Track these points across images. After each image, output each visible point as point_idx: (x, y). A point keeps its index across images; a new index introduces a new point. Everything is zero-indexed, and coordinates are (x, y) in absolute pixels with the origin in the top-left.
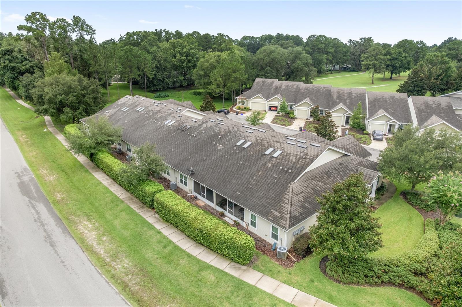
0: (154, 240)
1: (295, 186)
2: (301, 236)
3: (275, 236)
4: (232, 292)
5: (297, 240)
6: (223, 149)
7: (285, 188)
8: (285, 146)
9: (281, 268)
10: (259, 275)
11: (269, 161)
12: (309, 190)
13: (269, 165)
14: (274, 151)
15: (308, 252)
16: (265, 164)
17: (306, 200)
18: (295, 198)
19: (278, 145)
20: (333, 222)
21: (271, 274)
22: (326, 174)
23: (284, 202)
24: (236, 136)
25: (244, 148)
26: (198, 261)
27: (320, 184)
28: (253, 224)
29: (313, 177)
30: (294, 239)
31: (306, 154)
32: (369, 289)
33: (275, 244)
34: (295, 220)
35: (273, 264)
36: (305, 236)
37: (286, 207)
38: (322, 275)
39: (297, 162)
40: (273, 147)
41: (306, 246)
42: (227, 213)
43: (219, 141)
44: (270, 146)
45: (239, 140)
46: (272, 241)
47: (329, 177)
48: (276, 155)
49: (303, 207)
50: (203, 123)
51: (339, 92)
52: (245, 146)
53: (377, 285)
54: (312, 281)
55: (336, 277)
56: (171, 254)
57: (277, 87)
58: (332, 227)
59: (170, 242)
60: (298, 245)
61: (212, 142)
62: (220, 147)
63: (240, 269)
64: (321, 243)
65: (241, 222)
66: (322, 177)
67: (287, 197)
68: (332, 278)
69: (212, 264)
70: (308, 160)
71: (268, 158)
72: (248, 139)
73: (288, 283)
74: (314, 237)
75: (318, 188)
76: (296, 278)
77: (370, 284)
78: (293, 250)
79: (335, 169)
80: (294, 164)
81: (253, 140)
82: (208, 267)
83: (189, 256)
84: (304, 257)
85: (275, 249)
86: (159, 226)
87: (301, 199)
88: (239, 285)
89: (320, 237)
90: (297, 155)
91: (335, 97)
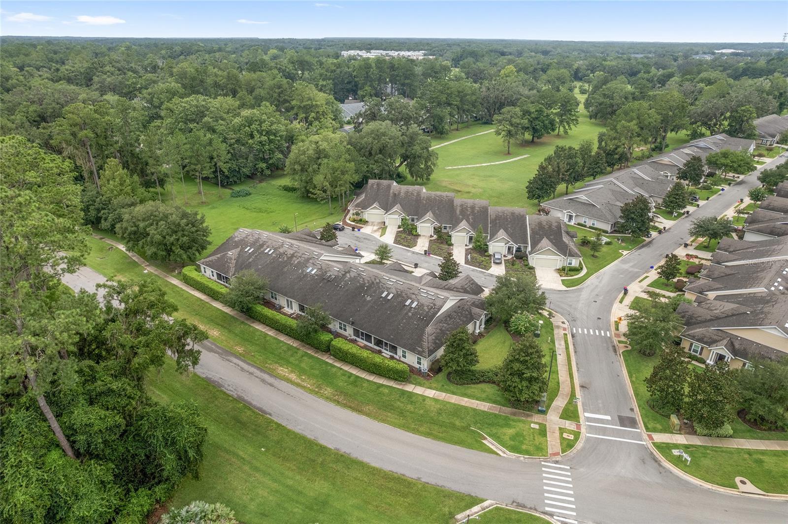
0: (339, 374)
1: (429, 329)
2: (435, 361)
3: (419, 363)
4: (400, 397)
5: (433, 364)
6: (372, 300)
7: (423, 331)
8: (419, 297)
9: (425, 381)
10: (414, 386)
11: (409, 311)
12: (438, 331)
13: (410, 314)
14: (412, 302)
15: (440, 370)
16: (407, 314)
17: (436, 338)
18: (430, 338)
19: (414, 296)
20: (452, 352)
21: (420, 385)
22: (449, 317)
23: (423, 341)
24: (379, 287)
25: (389, 300)
26: (375, 383)
27: (445, 325)
28: (404, 356)
29: (440, 321)
30: (431, 363)
31: (435, 305)
32: (473, 386)
33: (420, 367)
34: (431, 352)
35: (420, 379)
36: (438, 361)
37: (425, 344)
38: (448, 382)
39: (429, 311)
40: (411, 299)
41: (438, 367)
42: (383, 350)
43: (366, 292)
44: (409, 298)
45: (383, 292)
46: (417, 366)
47: (451, 319)
48: (413, 306)
49: (435, 343)
50: (346, 273)
51: (462, 205)
52: (389, 297)
53: (477, 383)
54: (443, 386)
55: (456, 382)
56: (355, 382)
57: (395, 194)
58: (451, 355)
59: (351, 374)
60: (433, 366)
61: (360, 294)
62: (369, 298)
63: (401, 384)
64: (447, 364)
65: (395, 356)
66: (446, 320)
67: (425, 337)
68: (454, 383)
69: (384, 383)
70: (436, 310)
71: (408, 308)
72: (390, 291)
73: (431, 388)
74: (443, 361)
75: (444, 328)
76: (434, 385)
77: (474, 384)
78: (431, 370)
79: (455, 312)
80: (427, 312)
81: (394, 291)
82: (383, 385)
83: (368, 381)
84: (437, 373)
85: (421, 370)
86: (338, 364)
87: (434, 338)
88: (403, 393)
89: (445, 361)
90: (429, 305)
91: (458, 212)
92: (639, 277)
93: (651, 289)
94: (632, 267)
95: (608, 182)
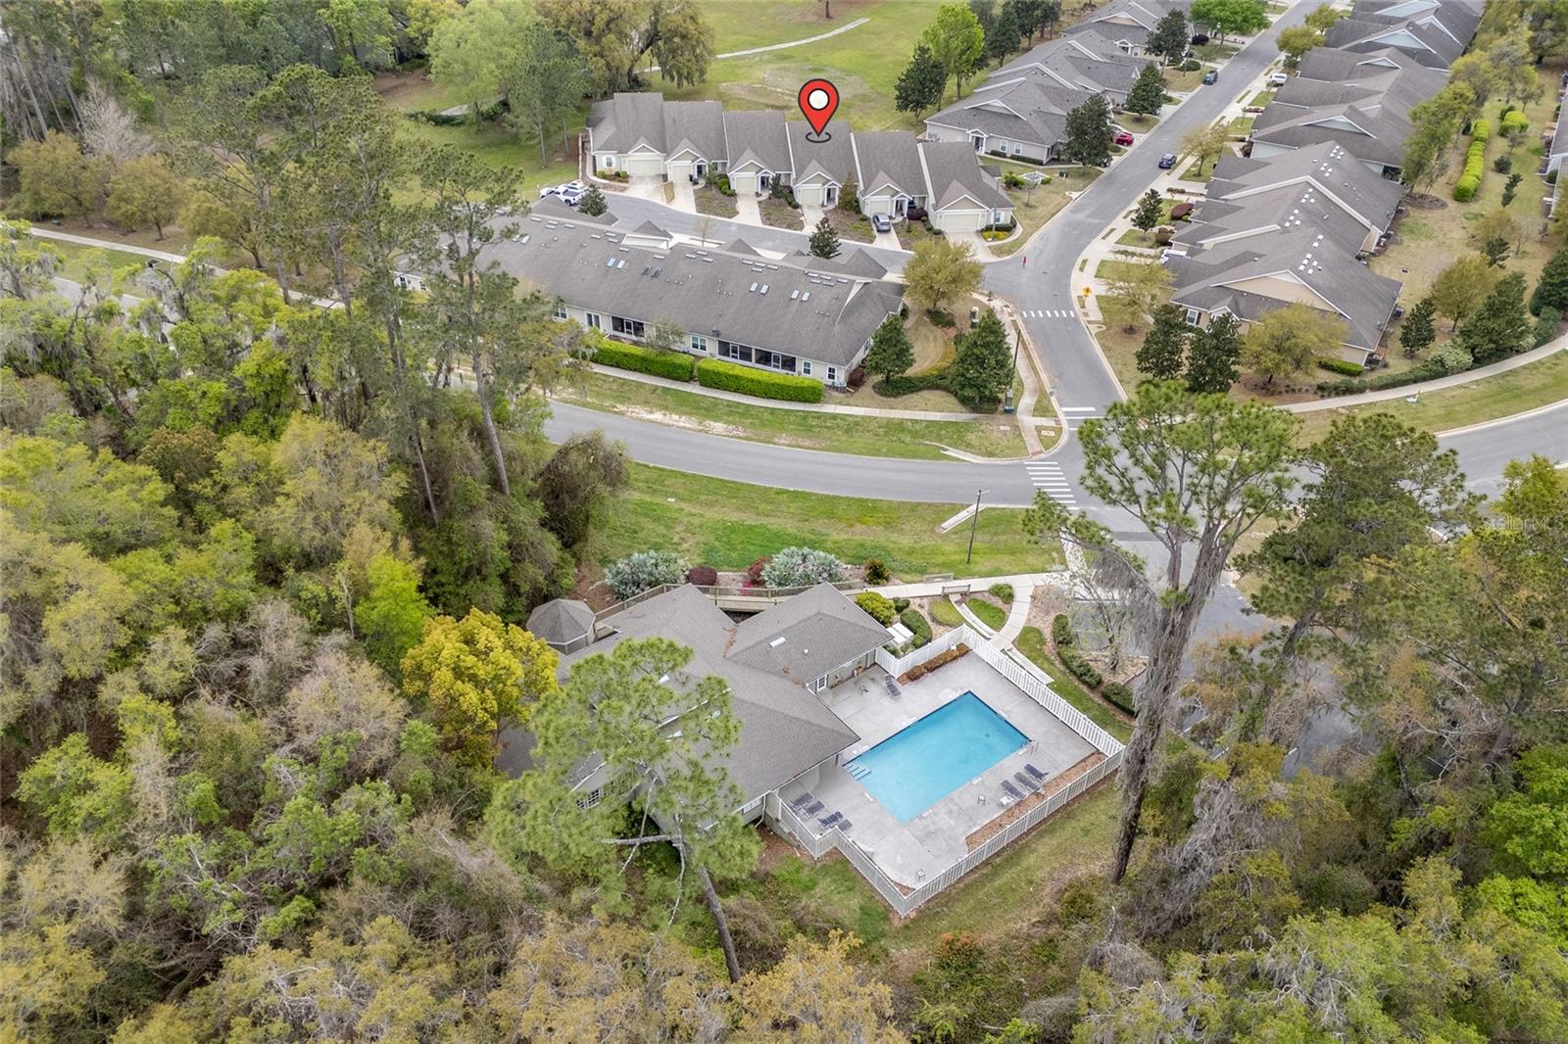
2: (854, 370)
3: (831, 377)
5: (851, 373)
6: (736, 297)
7: (830, 331)
8: (810, 286)
9: (845, 397)
10: (833, 406)
11: (800, 306)
13: (803, 311)
14: (801, 294)
15: (861, 381)
16: (798, 311)
18: (842, 340)
19: (801, 285)
23: (834, 345)
24: (741, 278)
25: (763, 294)
28: (807, 371)
30: (847, 374)
31: (837, 294)
33: (833, 383)
34: (846, 358)
35: (838, 395)
36: (857, 370)
38: (878, 395)
40: (797, 289)
41: (858, 377)
43: (723, 287)
44: (794, 288)
45: (751, 284)
46: (828, 382)
48: (804, 298)
50: (678, 261)
52: (764, 291)
57: (674, 119)
60: (853, 377)
63: (816, 406)
65: (791, 373)
67: (834, 340)
70: (841, 300)
71: (797, 302)
72: (761, 281)
74: (864, 368)
76: (859, 402)
78: (850, 382)
81: (769, 282)
84: (859, 386)
85: (836, 385)
86: (714, 395)
89: (868, 368)
90: (828, 296)
92: (1101, 231)
93: (1122, 247)
94: (1089, 216)
95: (1032, 69)
